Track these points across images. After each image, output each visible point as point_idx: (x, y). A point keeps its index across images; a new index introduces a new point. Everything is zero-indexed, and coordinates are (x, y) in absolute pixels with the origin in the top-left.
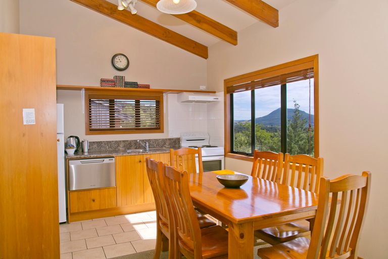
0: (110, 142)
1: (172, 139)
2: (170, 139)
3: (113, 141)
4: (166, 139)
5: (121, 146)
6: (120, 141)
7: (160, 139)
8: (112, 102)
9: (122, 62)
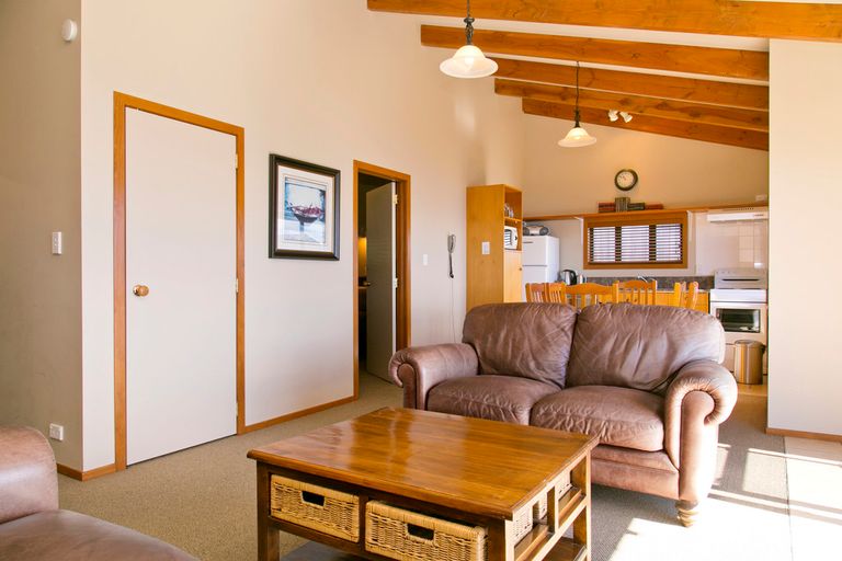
1: (701, 278)
2: (697, 277)
4: (691, 277)
7: (681, 278)
8: (618, 230)
9: (626, 180)
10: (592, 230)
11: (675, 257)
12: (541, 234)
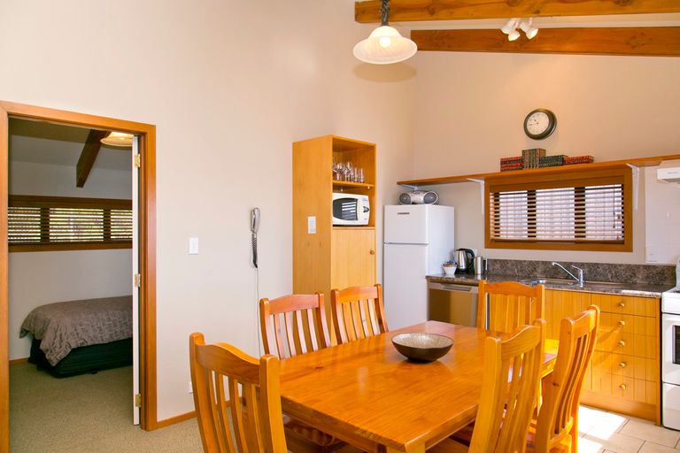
0: (520, 262)
1: (654, 267)
2: (647, 267)
3: (525, 261)
4: (638, 267)
5: (539, 271)
6: (538, 262)
7: (620, 265)
8: (531, 195)
9: (539, 124)
10: (497, 195)
11: (615, 233)
12: (426, 202)
